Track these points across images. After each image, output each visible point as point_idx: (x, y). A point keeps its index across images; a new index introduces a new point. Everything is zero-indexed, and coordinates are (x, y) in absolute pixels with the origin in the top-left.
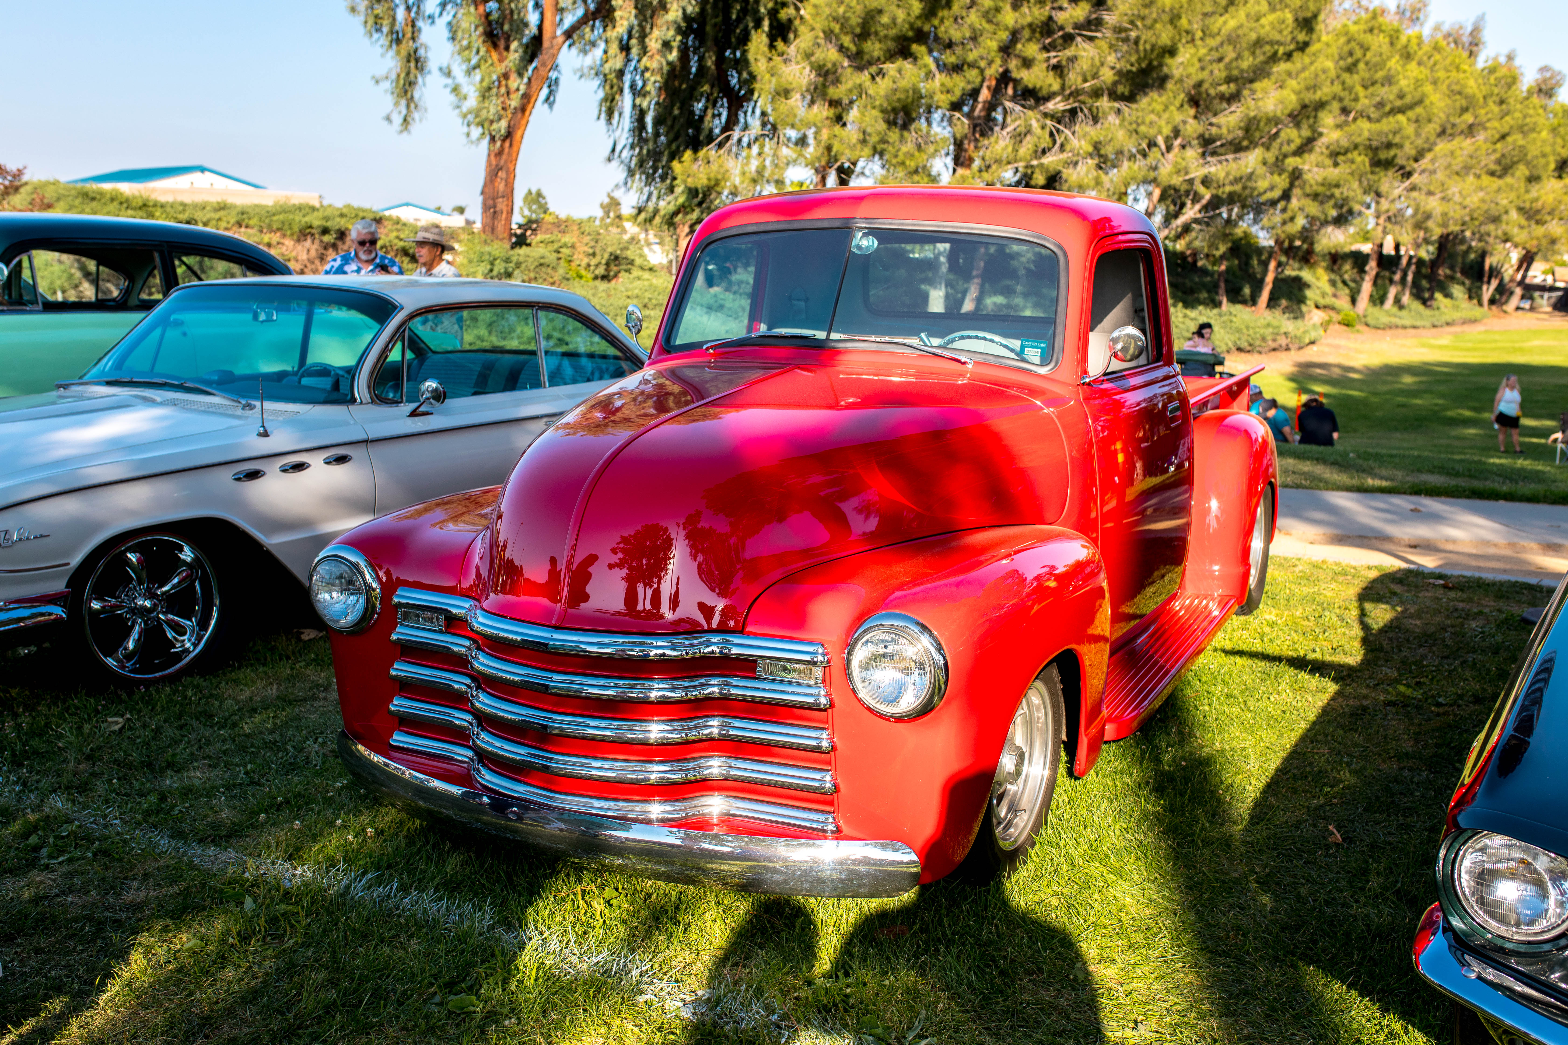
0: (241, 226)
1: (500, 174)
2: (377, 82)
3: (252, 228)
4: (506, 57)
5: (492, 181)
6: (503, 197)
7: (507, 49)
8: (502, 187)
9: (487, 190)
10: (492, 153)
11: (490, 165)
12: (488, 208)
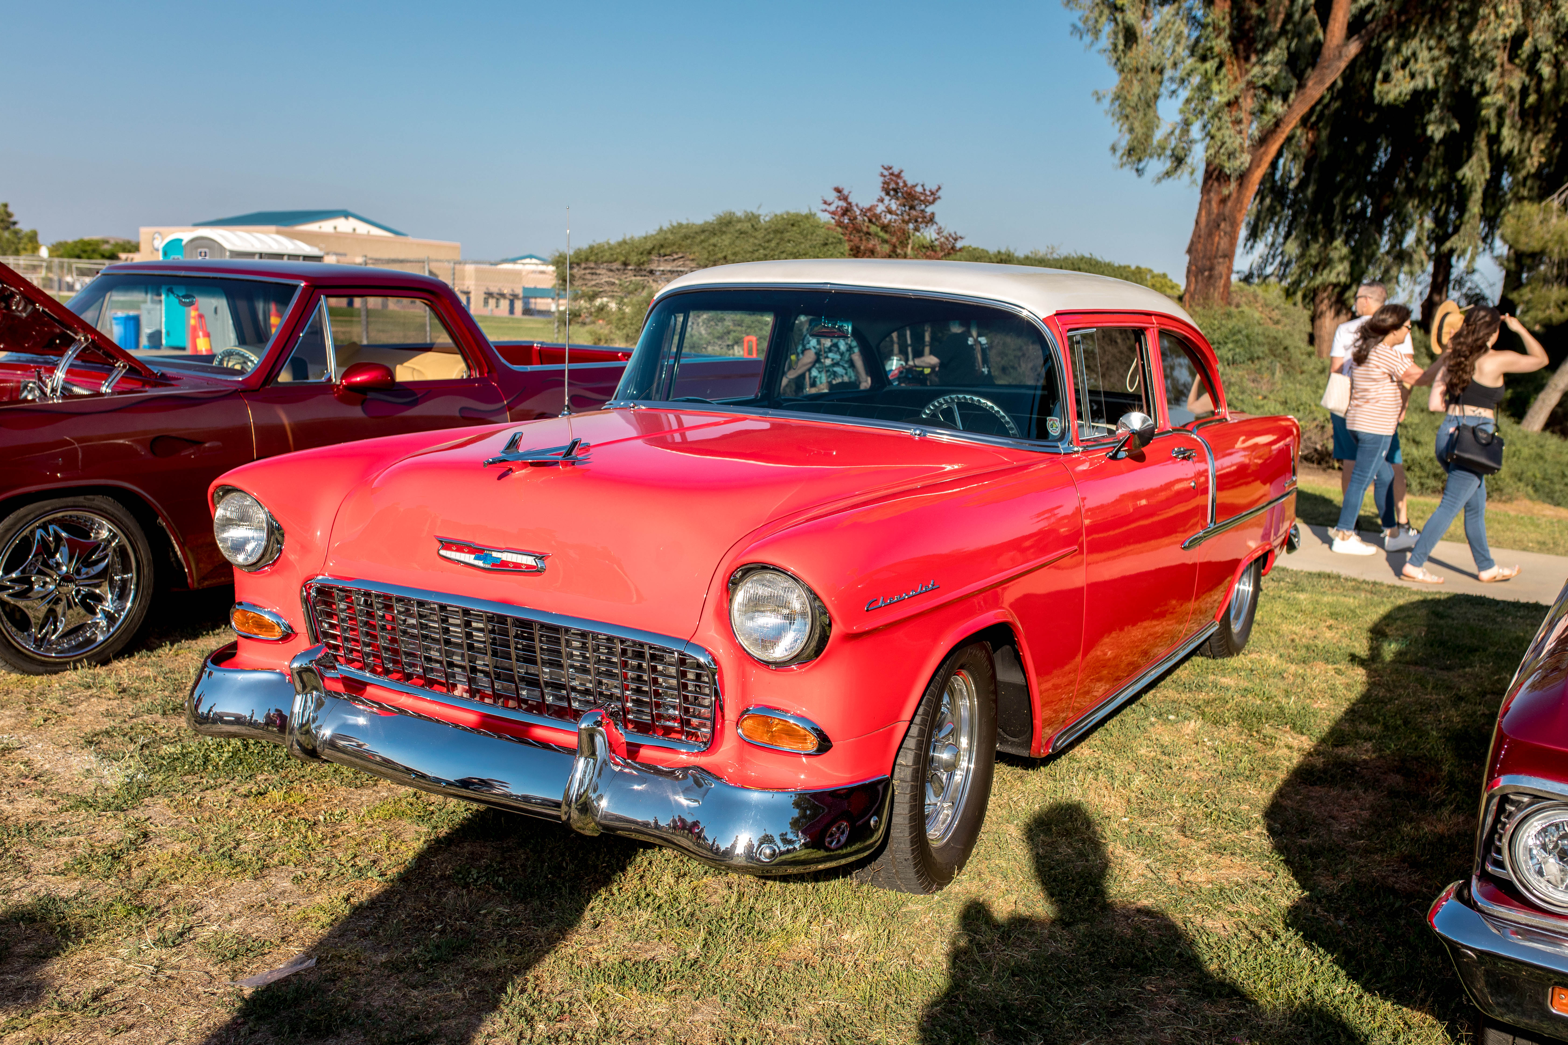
1: (1223, 225)
2: (1098, 99)
4: (1247, 71)
5: (1210, 235)
6: (1225, 256)
7: (1247, 59)
8: (1224, 243)
9: (1200, 247)
10: (1214, 198)
11: (1209, 213)
12: (1200, 271)
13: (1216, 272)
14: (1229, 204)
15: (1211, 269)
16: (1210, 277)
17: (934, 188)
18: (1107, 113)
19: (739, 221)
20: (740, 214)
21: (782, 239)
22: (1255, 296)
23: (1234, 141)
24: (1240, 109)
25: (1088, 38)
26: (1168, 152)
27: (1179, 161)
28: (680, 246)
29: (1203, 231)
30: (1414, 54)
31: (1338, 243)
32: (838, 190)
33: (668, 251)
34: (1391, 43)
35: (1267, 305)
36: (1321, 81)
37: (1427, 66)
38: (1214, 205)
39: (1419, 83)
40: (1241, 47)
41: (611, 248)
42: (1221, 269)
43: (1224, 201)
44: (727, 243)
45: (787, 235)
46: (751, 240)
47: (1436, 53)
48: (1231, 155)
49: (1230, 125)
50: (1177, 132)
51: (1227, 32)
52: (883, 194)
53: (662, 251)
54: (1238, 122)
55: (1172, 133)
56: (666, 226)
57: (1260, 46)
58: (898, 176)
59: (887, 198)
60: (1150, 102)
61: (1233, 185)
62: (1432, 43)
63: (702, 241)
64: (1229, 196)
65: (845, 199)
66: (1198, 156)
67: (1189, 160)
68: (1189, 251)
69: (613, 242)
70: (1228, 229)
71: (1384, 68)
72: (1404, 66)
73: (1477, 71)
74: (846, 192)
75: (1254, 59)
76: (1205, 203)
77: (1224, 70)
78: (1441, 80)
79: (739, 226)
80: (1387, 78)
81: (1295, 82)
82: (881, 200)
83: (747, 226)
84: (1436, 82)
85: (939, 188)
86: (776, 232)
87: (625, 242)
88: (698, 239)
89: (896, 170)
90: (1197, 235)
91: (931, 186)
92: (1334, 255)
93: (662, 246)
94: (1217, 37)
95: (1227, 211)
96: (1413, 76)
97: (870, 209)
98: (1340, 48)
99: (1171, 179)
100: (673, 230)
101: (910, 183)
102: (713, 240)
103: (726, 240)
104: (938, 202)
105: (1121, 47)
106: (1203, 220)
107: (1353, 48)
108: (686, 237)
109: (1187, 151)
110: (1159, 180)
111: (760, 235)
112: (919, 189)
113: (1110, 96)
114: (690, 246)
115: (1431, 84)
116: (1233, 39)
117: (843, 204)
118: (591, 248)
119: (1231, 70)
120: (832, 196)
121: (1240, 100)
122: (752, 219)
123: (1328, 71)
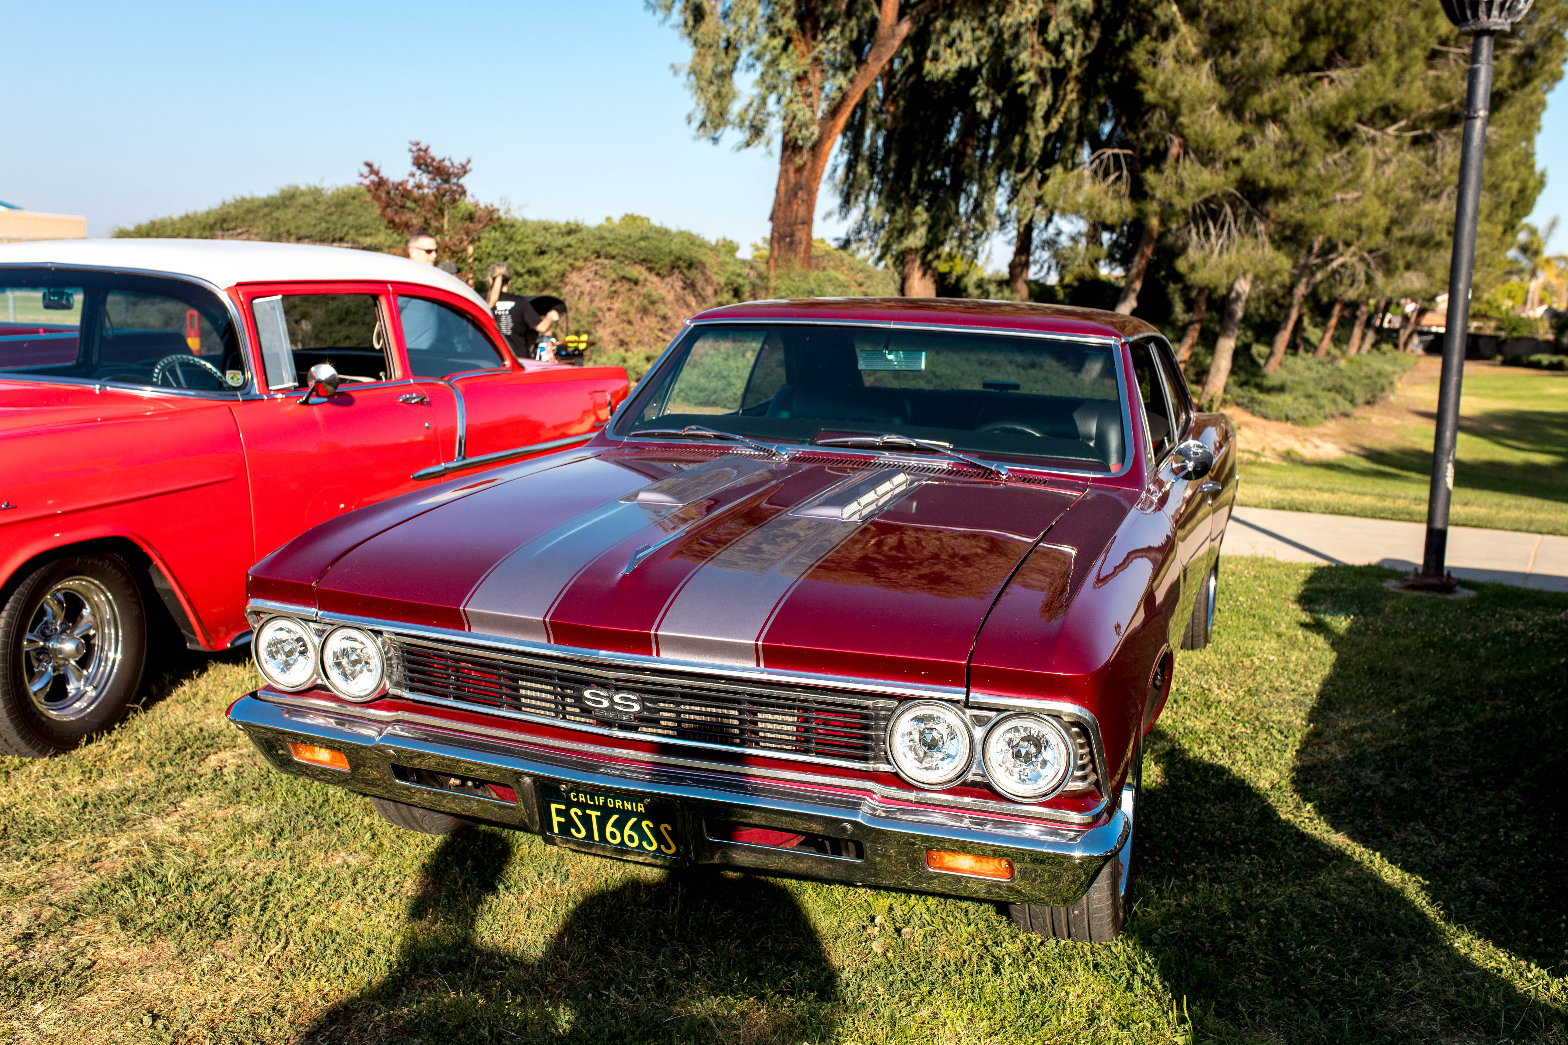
0: (598, 257)
1: (800, 194)
3: (613, 258)
4: (814, 48)
5: (789, 203)
6: (803, 223)
7: (814, 37)
8: (802, 211)
9: (780, 214)
10: (791, 168)
11: (787, 183)
12: (782, 237)
13: (796, 238)
14: (805, 173)
15: (792, 235)
16: (792, 243)
17: (464, 161)
18: (685, 86)
19: (303, 194)
20: (303, 187)
21: (342, 212)
22: (842, 260)
23: (804, 114)
24: (809, 83)
25: (660, 15)
26: (747, 123)
27: (757, 131)
28: (243, 220)
29: (783, 200)
30: (960, 35)
31: (919, 209)
32: (369, 165)
33: (232, 225)
34: (938, 25)
35: (852, 269)
36: (878, 58)
37: (970, 46)
38: (791, 174)
39: (964, 60)
40: (808, 24)
41: (173, 223)
42: (800, 235)
43: (799, 170)
44: (290, 216)
45: (349, 208)
46: (313, 214)
47: (979, 33)
48: (803, 126)
49: (800, 99)
50: (755, 104)
51: (793, 10)
52: (414, 169)
53: (225, 226)
54: (808, 95)
55: (750, 105)
56: (229, 200)
57: (822, 24)
58: (426, 150)
59: (418, 172)
60: (726, 76)
61: (806, 156)
62: (975, 24)
63: (265, 215)
64: (805, 164)
65: (377, 173)
66: (775, 128)
67: (766, 131)
68: (772, 218)
69: (175, 217)
70: (805, 197)
71: (932, 48)
72: (950, 45)
73: (1015, 50)
74: (376, 167)
75: (820, 37)
76: (783, 173)
77: (791, 47)
78: (983, 59)
79: (302, 200)
80: (936, 58)
81: (854, 58)
82: (413, 175)
83: (308, 199)
84: (978, 60)
85: (469, 161)
86: (336, 205)
87: (188, 217)
88: (261, 213)
89: (423, 146)
90: (777, 203)
91: (458, 159)
92: (917, 220)
93: (224, 221)
94: (784, 15)
95: (803, 180)
96: (959, 54)
97: (401, 184)
98: (893, 28)
99: (750, 149)
100: (239, 203)
101: (438, 158)
102: (276, 214)
103: (290, 213)
104: (467, 176)
105: (691, 23)
106: (783, 188)
107: (905, 28)
108: (249, 211)
109: (764, 122)
110: (739, 149)
111: (322, 207)
112: (447, 163)
113: (686, 69)
114: (253, 220)
115: (974, 63)
116: (800, 18)
117: (373, 178)
118: (153, 224)
119: (799, 47)
120: (365, 170)
121: (810, 75)
122: (316, 193)
123: (883, 49)
